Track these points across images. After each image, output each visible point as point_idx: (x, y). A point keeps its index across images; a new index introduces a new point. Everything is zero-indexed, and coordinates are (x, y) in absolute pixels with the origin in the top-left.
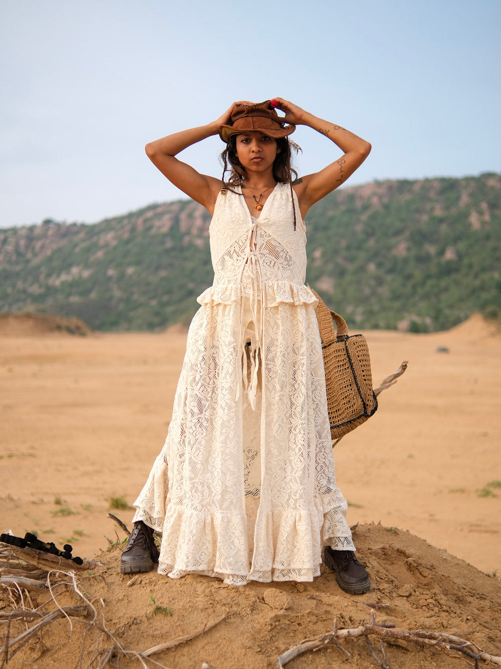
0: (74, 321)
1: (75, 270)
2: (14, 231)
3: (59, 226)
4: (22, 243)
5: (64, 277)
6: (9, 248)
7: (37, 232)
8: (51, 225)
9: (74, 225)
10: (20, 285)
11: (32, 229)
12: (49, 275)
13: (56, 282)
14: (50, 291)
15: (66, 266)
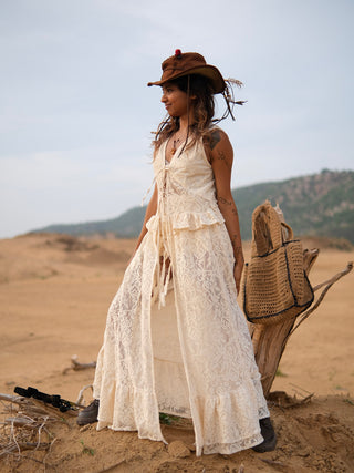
0: (343, 241)
1: (344, 205)
2: (301, 179)
3: (332, 173)
4: (307, 187)
5: (337, 210)
6: (298, 191)
7: (317, 179)
8: (328, 174)
9: (344, 172)
10: (305, 216)
11: (313, 177)
12: (325, 208)
13: (330, 213)
14: (326, 219)
15: (338, 201)
